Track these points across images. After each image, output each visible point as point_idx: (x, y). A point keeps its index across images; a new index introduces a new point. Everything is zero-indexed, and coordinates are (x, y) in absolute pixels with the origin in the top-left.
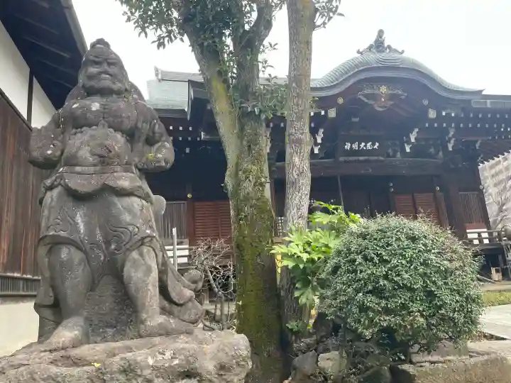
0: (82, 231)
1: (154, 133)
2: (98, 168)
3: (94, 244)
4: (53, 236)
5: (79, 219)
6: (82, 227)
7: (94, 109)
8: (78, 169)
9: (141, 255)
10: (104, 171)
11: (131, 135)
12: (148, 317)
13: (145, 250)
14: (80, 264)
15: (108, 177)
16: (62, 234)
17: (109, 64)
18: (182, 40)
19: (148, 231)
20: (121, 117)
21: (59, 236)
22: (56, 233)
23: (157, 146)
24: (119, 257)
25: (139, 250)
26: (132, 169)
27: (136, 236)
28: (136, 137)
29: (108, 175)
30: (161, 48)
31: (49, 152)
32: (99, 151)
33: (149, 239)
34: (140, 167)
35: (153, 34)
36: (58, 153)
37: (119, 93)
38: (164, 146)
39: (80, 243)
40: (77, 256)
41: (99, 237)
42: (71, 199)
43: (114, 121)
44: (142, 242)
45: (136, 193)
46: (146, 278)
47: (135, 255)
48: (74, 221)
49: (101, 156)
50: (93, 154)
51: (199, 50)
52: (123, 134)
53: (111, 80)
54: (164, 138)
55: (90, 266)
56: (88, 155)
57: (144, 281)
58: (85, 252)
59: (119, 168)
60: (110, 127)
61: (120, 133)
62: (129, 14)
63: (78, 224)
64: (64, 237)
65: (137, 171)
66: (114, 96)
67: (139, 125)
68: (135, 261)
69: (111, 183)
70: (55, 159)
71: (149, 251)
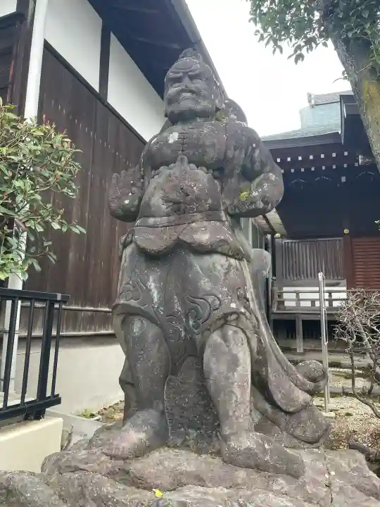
0: (156, 300)
1: (253, 162)
2: (172, 218)
3: (171, 315)
4: (123, 305)
5: (152, 285)
6: (155, 295)
7: (171, 141)
8: (151, 221)
9: (225, 338)
10: (181, 222)
11: (219, 169)
12: (233, 434)
13: (230, 332)
14: (154, 342)
15: (184, 229)
16: (133, 303)
17: (192, 78)
18: (325, 45)
19: (233, 305)
20: (203, 146)
21: (129, 306)
22: (126, 302)
23: (257, 180)
24: (198, 338)
25: (222, 331)
26: (220, 217)
27: (216, 312)
28: (227, 171)
29: (185, 226)
30: (299, 62)
31: (127, 202)
32: (174, 196)
33: (234, 317)
34: (231, 212)
35: (288, 46)
36: (136, 203)
37: (205, 115)
38: (268, 180)
39: (154, 316)
40: (152, 331)
41: (177, 307)
42: (142, 259)
43: (194, 154)
44: (225, 320)
45: (219, 250)
46: (230, 374)
47: (216, 337)
48: (147, 287)
49: (176, 203)
50: (167, 201)
51: (344, 48)
52: (208, 169)
53: (193, 99)
54: (268, 168)
55: (167, 343)
56: (161, 201)
57: (227, 378)
58: (161, 326)
59: (199, 216)
60: (190, 162)
61: (205, 169)
62: (262, 31)
63: (150, 290)
64: (135, 307)
65: (229, 218)
66: (199, 120)
67: (230, 154)
68: (216, 347)
69: (187, 239)
70: (133, 210)
71: (235, 332)
